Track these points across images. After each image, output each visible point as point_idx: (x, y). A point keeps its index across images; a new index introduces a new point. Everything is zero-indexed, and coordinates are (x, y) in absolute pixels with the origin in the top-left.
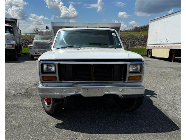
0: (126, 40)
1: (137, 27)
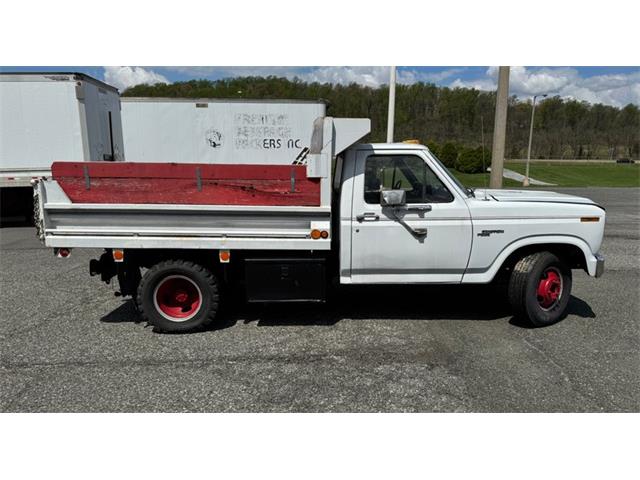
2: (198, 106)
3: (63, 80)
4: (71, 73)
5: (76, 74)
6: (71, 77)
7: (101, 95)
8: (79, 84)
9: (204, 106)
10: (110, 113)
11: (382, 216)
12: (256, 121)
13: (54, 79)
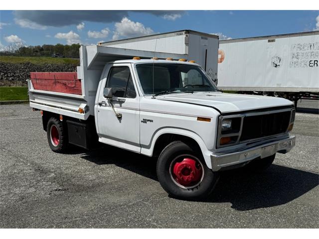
0: (18, 71)
1: (24, 48)
2: (269, 41)
3: (181, 34)
4: (183, 31)
5: (186, 30)
6: (184, 32)
7: (202, 40)
8: (187, 36)
9: (273, 41)
10: (206, 50)
11: (108, 104)
12: (306, 48)
13: (177, 34)
